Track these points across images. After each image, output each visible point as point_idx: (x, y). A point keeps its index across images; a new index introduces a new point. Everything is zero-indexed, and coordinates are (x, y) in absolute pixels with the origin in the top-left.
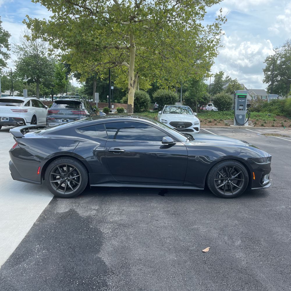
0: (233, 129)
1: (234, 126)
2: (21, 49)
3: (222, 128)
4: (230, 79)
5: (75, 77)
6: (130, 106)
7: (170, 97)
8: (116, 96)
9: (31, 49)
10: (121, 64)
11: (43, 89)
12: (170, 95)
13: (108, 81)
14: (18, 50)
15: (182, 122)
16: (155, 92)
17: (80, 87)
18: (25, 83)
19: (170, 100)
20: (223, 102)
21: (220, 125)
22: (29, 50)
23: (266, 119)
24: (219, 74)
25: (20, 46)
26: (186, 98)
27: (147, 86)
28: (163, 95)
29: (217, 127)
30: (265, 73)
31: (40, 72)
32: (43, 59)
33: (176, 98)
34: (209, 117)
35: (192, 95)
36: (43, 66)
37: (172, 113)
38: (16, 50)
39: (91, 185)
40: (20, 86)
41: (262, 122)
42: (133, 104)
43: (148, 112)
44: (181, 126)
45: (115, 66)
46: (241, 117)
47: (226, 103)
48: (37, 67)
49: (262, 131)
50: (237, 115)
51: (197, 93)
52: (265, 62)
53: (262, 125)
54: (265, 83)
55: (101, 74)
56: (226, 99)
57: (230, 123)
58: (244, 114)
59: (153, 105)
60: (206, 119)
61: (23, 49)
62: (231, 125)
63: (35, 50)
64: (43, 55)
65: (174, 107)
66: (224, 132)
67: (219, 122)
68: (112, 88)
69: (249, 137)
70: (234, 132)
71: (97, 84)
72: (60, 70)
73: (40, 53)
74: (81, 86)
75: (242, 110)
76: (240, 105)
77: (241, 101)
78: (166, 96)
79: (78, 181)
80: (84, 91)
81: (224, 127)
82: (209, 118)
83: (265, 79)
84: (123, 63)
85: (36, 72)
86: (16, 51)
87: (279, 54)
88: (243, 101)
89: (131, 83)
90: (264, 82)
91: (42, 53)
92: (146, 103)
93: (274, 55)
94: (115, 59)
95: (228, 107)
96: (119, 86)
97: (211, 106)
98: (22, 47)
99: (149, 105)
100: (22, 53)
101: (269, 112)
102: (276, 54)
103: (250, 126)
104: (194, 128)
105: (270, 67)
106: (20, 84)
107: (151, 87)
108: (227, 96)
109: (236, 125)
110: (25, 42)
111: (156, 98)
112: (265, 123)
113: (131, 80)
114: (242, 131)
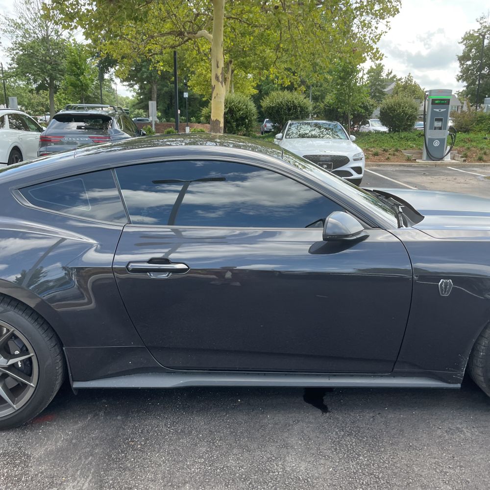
0: (422, 167)
1: (423, 161)
2: (18, 26)
3: (400, 165)
4: (395, 76)
5: (117, 76)
6: (217, 124)
7: (295, 107)
8: (192, 111)
9: (36, 26)
10: (195, 34)
11: (64, 101)
12: (295, 102)
13: (173, 78)
14: (12, 28)
15: (327, 156)
16: (265, 96)
17: (131, 98)
18: (31, 91)
19: (296, 112)
20: (399, 114)
21: (397, 159)
22: (32, 28)
23: (486, 147)
24: (375, 68)
25: (15, 20)
26: (327, 108)
27: (249, 90)
28: (281, 102)
29: (392, 165)
30: (460, 62)
31: (53, 69)
32: (58, 43)
33: (307, 108)
34: (372, 145)
35: (339, 101)
36: (60, 57)
37: (302, 136)
38: (8, 27)
39: (77, 385)
40: (23, 97)
41: (479, 153)
42: (222, 120)
43: (253, 137)
44: (325, 164)
45: (185, 42)
46: (436, 144)
47: (406, 115)
48: (48, 58)
49: (483, 171)
50: (429, 139)
51: (350, 96)
52: (462, 42)
53: (480, 159)
54: (460, 81)
55: (158, 62)
56: (404, 108)
57: (414, 155)
58: (444, 137)
59: (260, 125)
60: (367, 149)
61: (21, 26)
62: (417, 161)
63: (43, 27)
64: (58, 36)
65: (306, 124)
66: (408, 174)
67: (394, 155)
68: (186, 95)
69: (466, 186)
70: (429, 175)
71: (158, 90)
72: (76, 55)
73: (53, 33)
74: (133, 96)
75: (440, 128)
76: (438, 120)
77: (438, 110)
78: (287, 105)
79: (29, 374)
80: (138, 104)
81: (406, 163)
82: (373, 147)
83: (460, 74)
84: (199, 33)
85: (46, 68)
86: (9, 30)
87: (487, 28)
88: (442, 110)
89: (217, 75)
90: (458, 80)
91: (55, 33)
92: (247, 119)
93: (479, 29)
94: (183, 26)
95: (409, 123)
96: (197, 91)
97: (368, 125)
98: (19, 21)
99: (255, 124)
100: (20, 33)
101: (488, 134)
102: (482, 27)
103: (454, 161)
104: (353, 168)
105: (470, 51)
106: (22, 92)
107: (256, 92)
108: (407, 103)
109: (427, 159)
110: (25, 14)
111: (268, 108)
112: (485, 153)
113: (218, 67)
114: (443, 171)
